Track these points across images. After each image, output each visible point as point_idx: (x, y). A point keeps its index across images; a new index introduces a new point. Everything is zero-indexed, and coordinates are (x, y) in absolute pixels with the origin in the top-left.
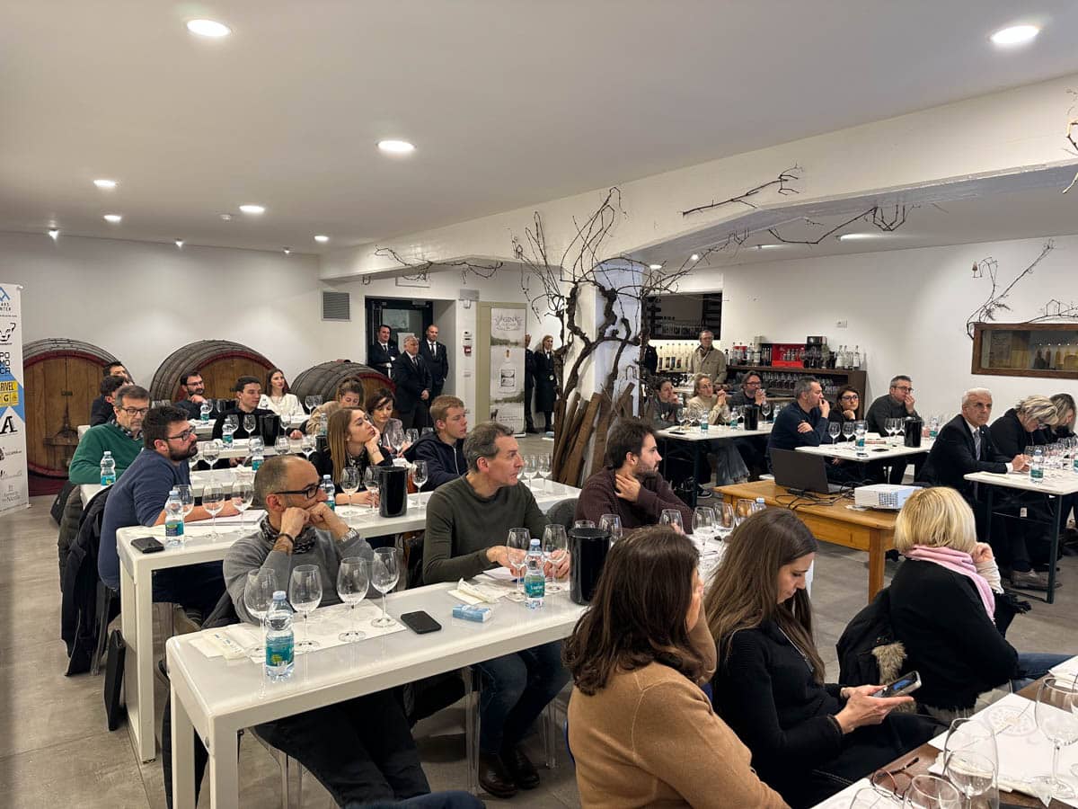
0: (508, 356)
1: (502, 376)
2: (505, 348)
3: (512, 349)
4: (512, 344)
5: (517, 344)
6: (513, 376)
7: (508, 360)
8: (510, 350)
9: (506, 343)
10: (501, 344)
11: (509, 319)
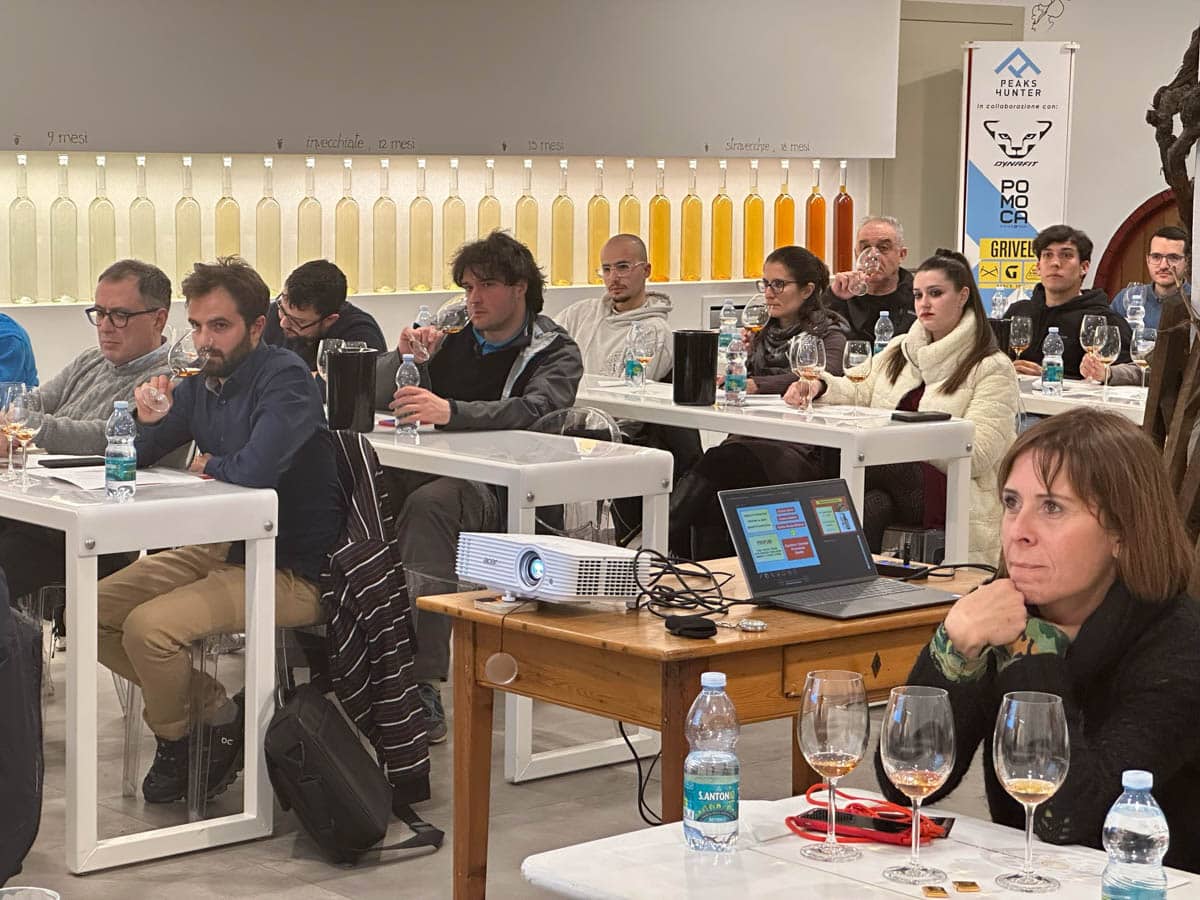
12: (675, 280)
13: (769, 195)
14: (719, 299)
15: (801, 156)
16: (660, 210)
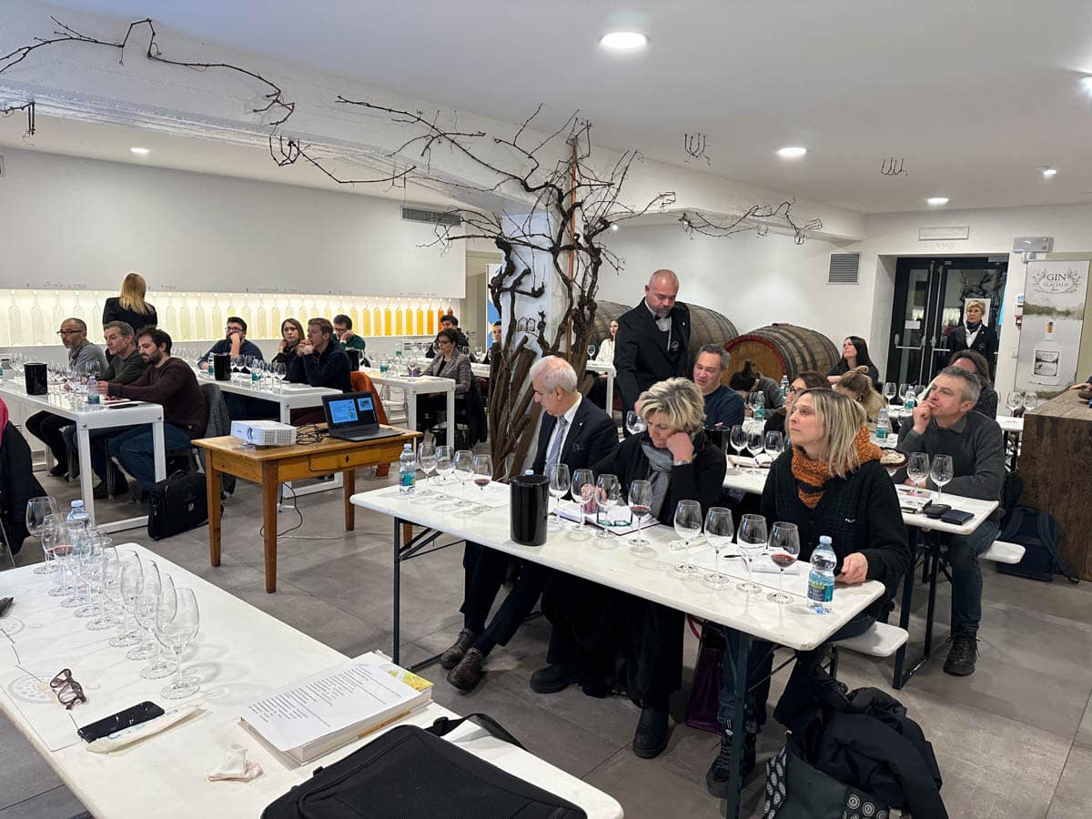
0: (1050, 332)
1: (1038, 360)
2: (1046, 319)
3: (1058, 322)
4: (1060, 313)
5: (1067, 314)
6: (1056, 361)
7: (1049, 336)
8: (1054, 324)
9: (1049, 311)
10: (1039, 313)
11: (1056, 277)
12: (394, 335)
13: (425, 309)
14: (407, 341)
15: (435, 297)
16: (388, 314)
